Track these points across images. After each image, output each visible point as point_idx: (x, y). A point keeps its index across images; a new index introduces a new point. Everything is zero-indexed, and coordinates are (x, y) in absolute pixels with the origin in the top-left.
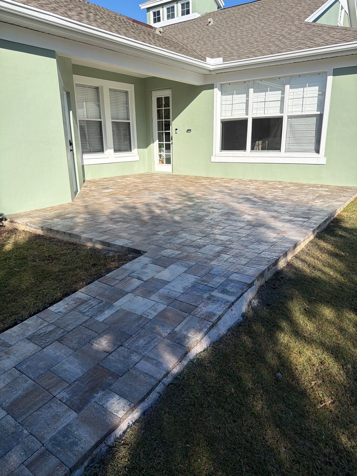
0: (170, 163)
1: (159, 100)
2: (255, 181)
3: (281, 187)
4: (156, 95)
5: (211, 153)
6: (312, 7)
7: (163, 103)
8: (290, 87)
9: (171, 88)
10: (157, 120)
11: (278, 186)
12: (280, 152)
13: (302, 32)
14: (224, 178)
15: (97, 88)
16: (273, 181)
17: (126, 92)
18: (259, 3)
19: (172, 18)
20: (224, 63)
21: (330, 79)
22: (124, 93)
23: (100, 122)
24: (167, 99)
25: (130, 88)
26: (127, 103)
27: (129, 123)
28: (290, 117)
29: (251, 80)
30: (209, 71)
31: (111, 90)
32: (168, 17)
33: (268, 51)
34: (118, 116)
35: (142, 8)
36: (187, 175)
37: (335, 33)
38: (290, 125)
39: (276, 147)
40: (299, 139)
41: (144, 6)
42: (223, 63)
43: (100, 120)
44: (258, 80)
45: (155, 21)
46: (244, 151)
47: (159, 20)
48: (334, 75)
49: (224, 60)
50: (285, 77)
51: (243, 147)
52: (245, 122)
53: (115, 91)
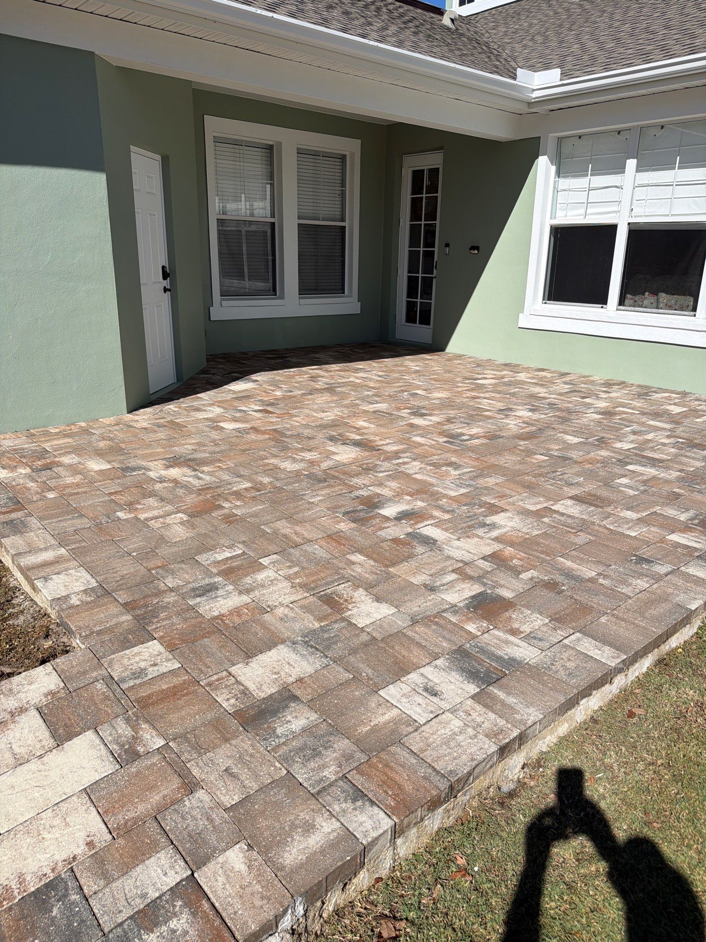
0: (429, 324)
1: (417, 175)
2: (619, 384)
3: (681, 411)
4: (411, 163)
5: (520, 306)
7: (426, 183)
9: (441, 148)
10: (408, 223)
11: (669, 407)
12: (695, 316)
14: (543, 370)
15: (270, 149)
16: (666, 391)
17: (343, 158)
20: (565, 82)
22: (336, 160)
23: (273, 224)
24: (434, 172)
25: (351, 147)
26: (343, 182)
27: (344, 228)
29: (634, 127)
30: (526, 105)
31: (300, 152)
33: (686, 47)
34: (318, 212)
36: (462, 353)
42: (561, 83)
43: (272, 220)
46: (601, 306)
49: (564, 75)
51: (599, 297)
52: (610, 232)
53: (315, 154)
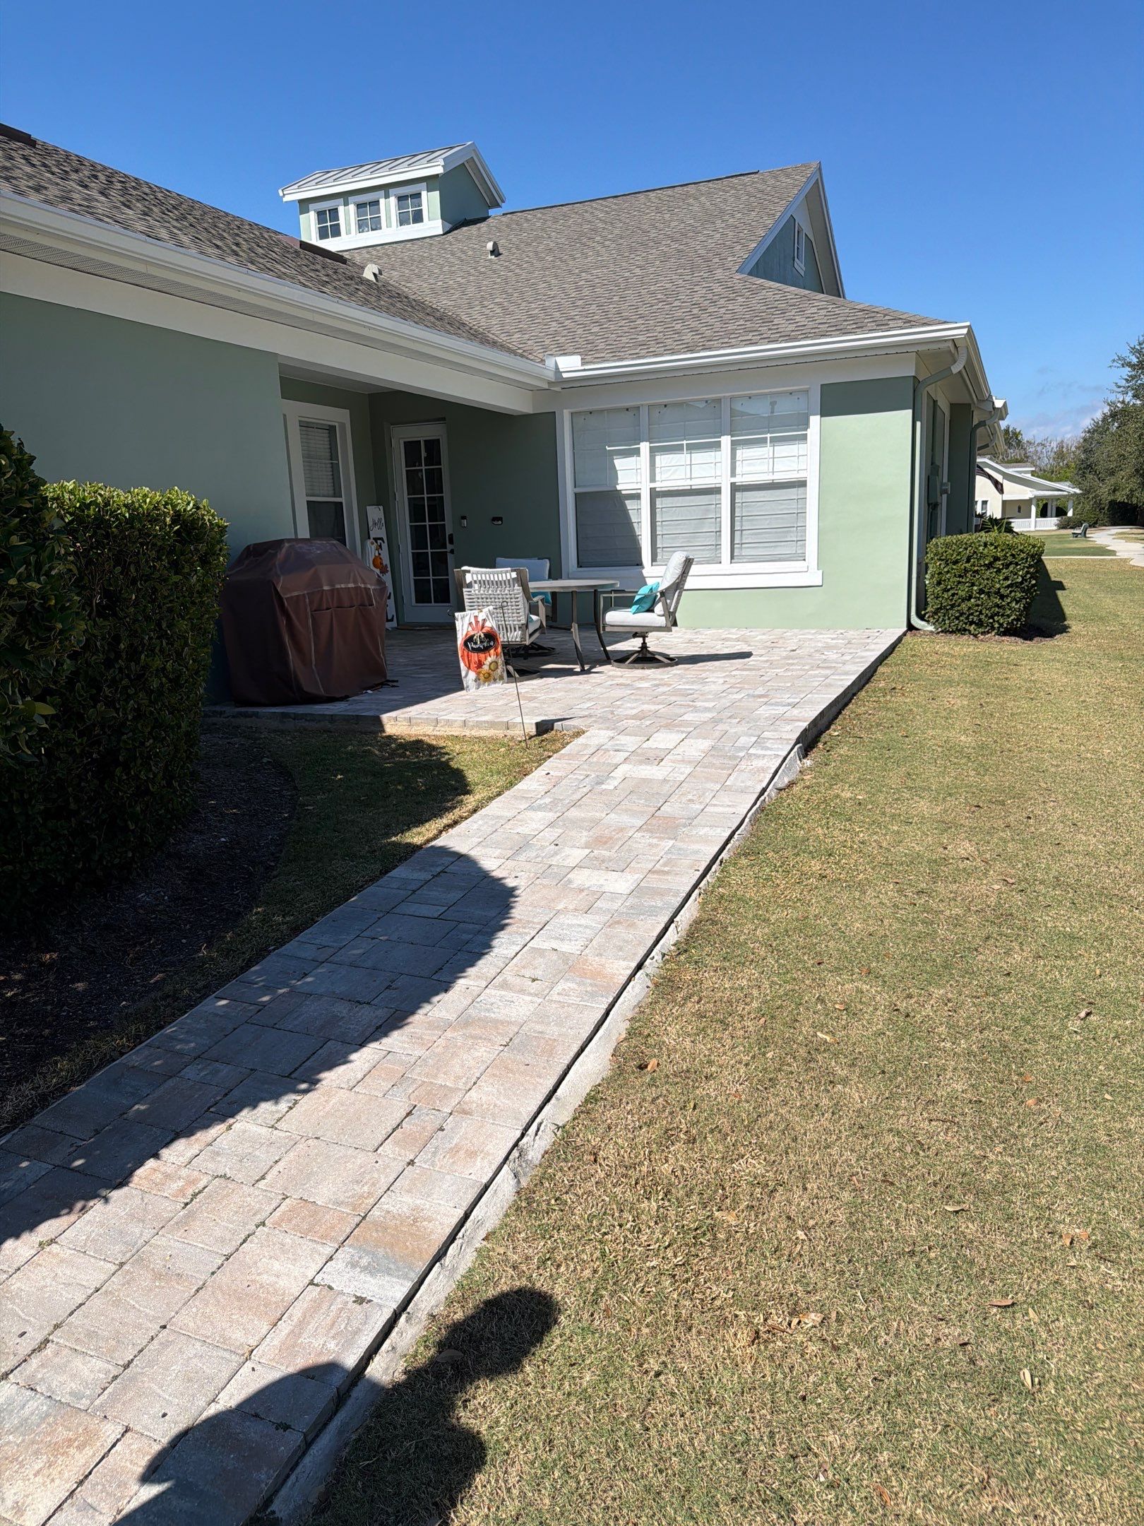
1: (410, 447)
4: (400, 436)
6: (741, 235)
7: (424, 454)
9: (444, 419)
10: (406, 497)
13: (740, 299)
17: (331, 430)
18: (602, 205)
19: (372, 230)
22: (325, 431)
24: (433, 446)
25: (340, 418)
26: (333, 455)
27: (341, 503)
28: (737, 487)
29: (642, 405)
32: (362, 226)
34: (319, 488)
35: (286, 199)
37: (814, 310)
41: (293, 195)
42: (586, 367)
44: (658, 405)
45: (323, 234)
47: (336, 232)
49: (584, 363)
50: (720, 399)
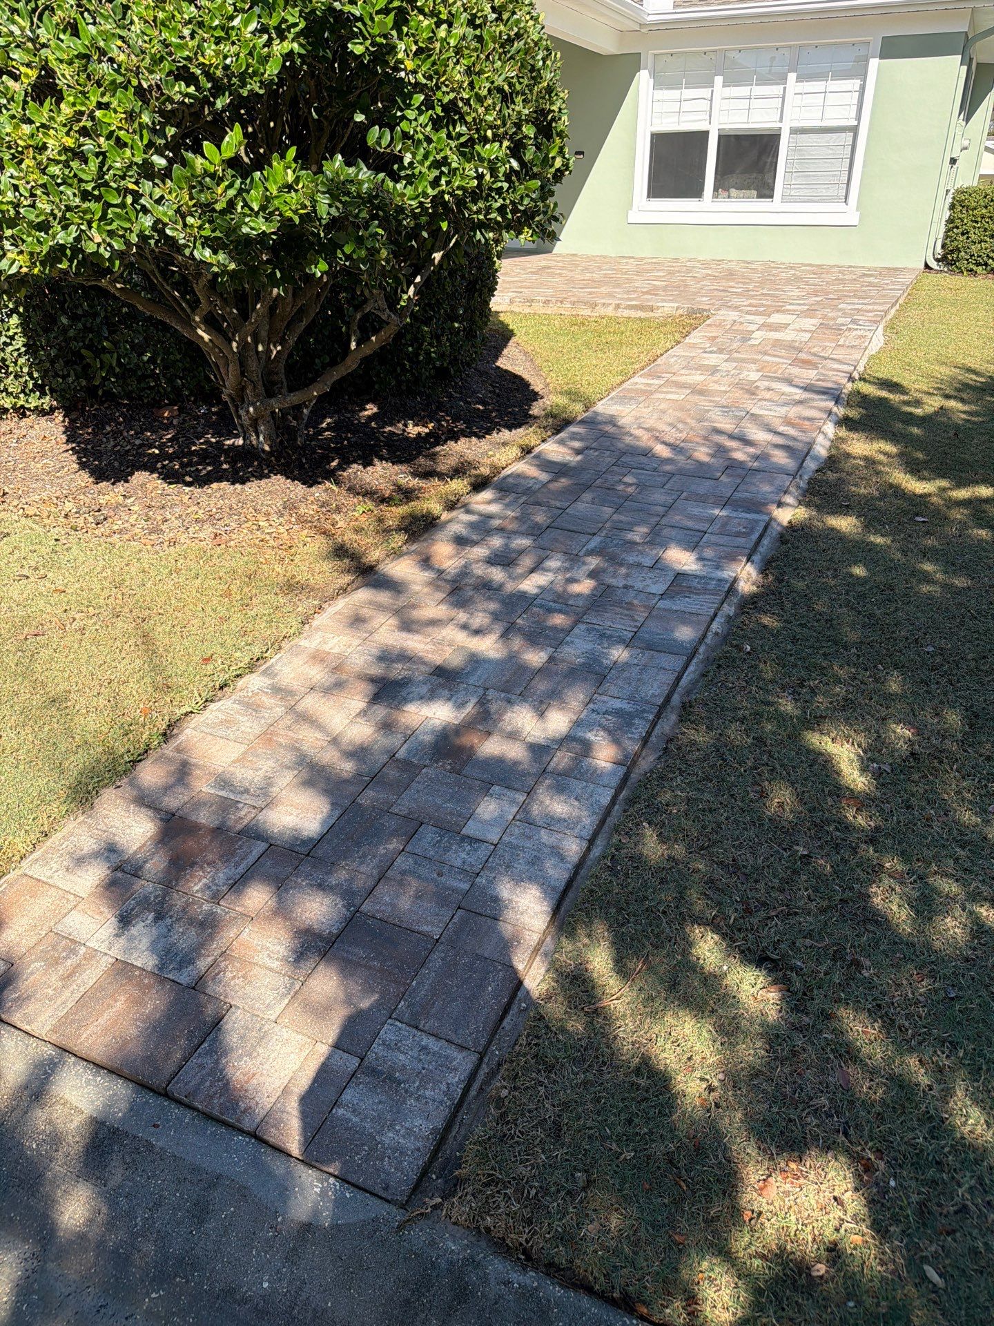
8: (798, 78)
12: (772, 201)
20: (675, 10)
21: (874, 63)
28: (794, 131)
29: (717, 50)
38: (794, 148)
39: (765, 191)
40: (814, 176)
42: (673, 11)
44: (734, 50)
46: (698, 199)
48: (881, 57)
50: (790, 47)
51: (695, 191)
52: (704, 135)
